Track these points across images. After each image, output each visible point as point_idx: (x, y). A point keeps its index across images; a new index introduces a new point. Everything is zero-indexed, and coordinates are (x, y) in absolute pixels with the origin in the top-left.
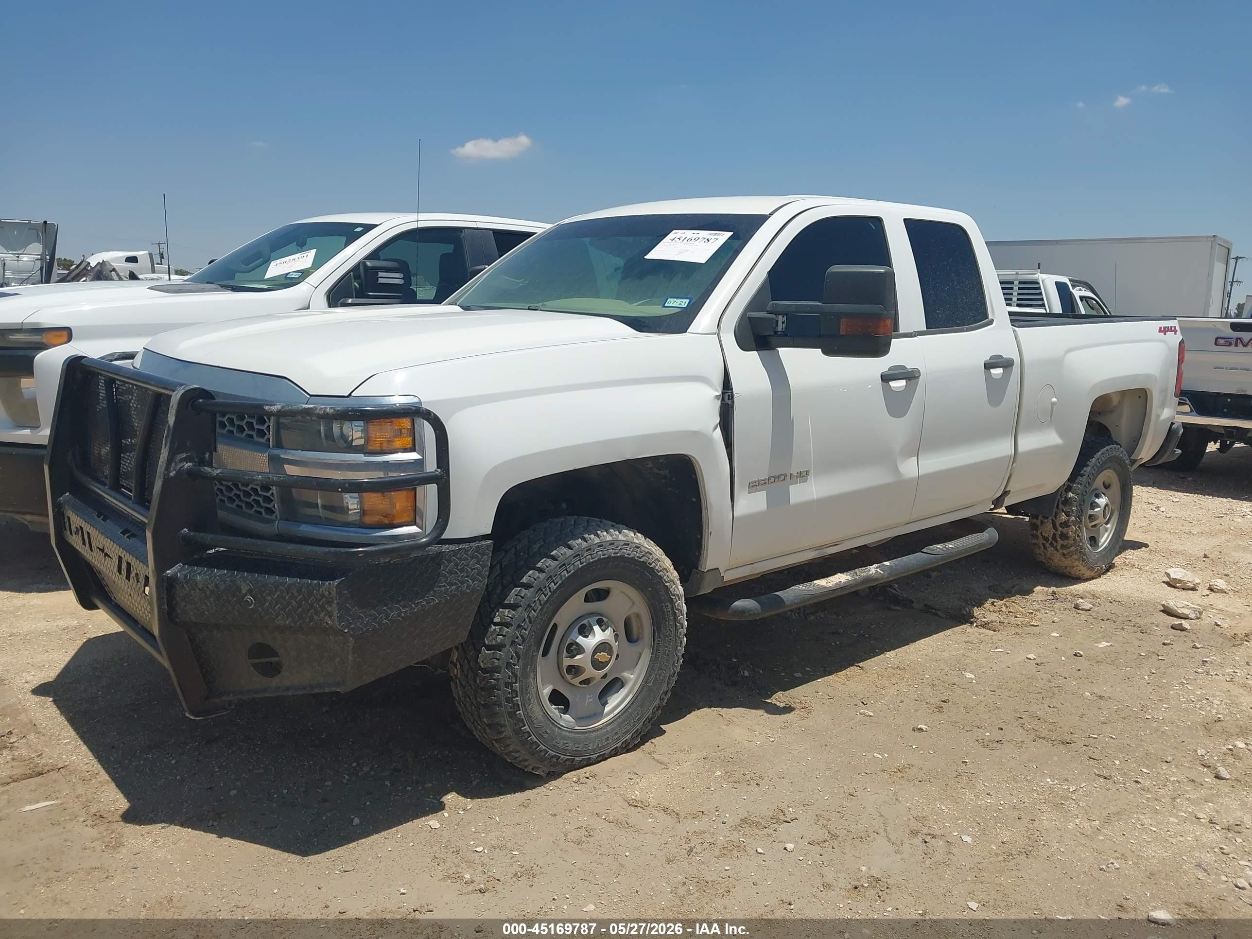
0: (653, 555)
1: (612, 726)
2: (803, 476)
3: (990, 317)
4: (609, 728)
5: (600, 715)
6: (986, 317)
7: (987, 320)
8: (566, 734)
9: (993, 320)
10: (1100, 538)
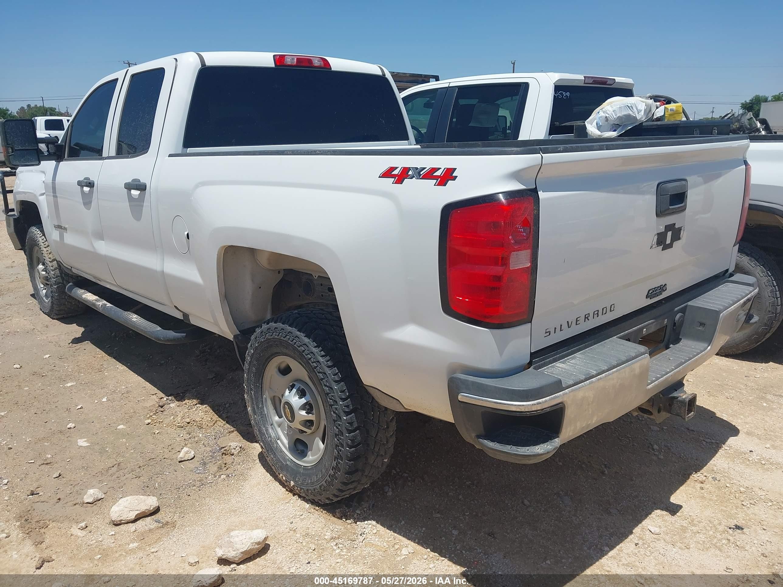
10: (310, 452)
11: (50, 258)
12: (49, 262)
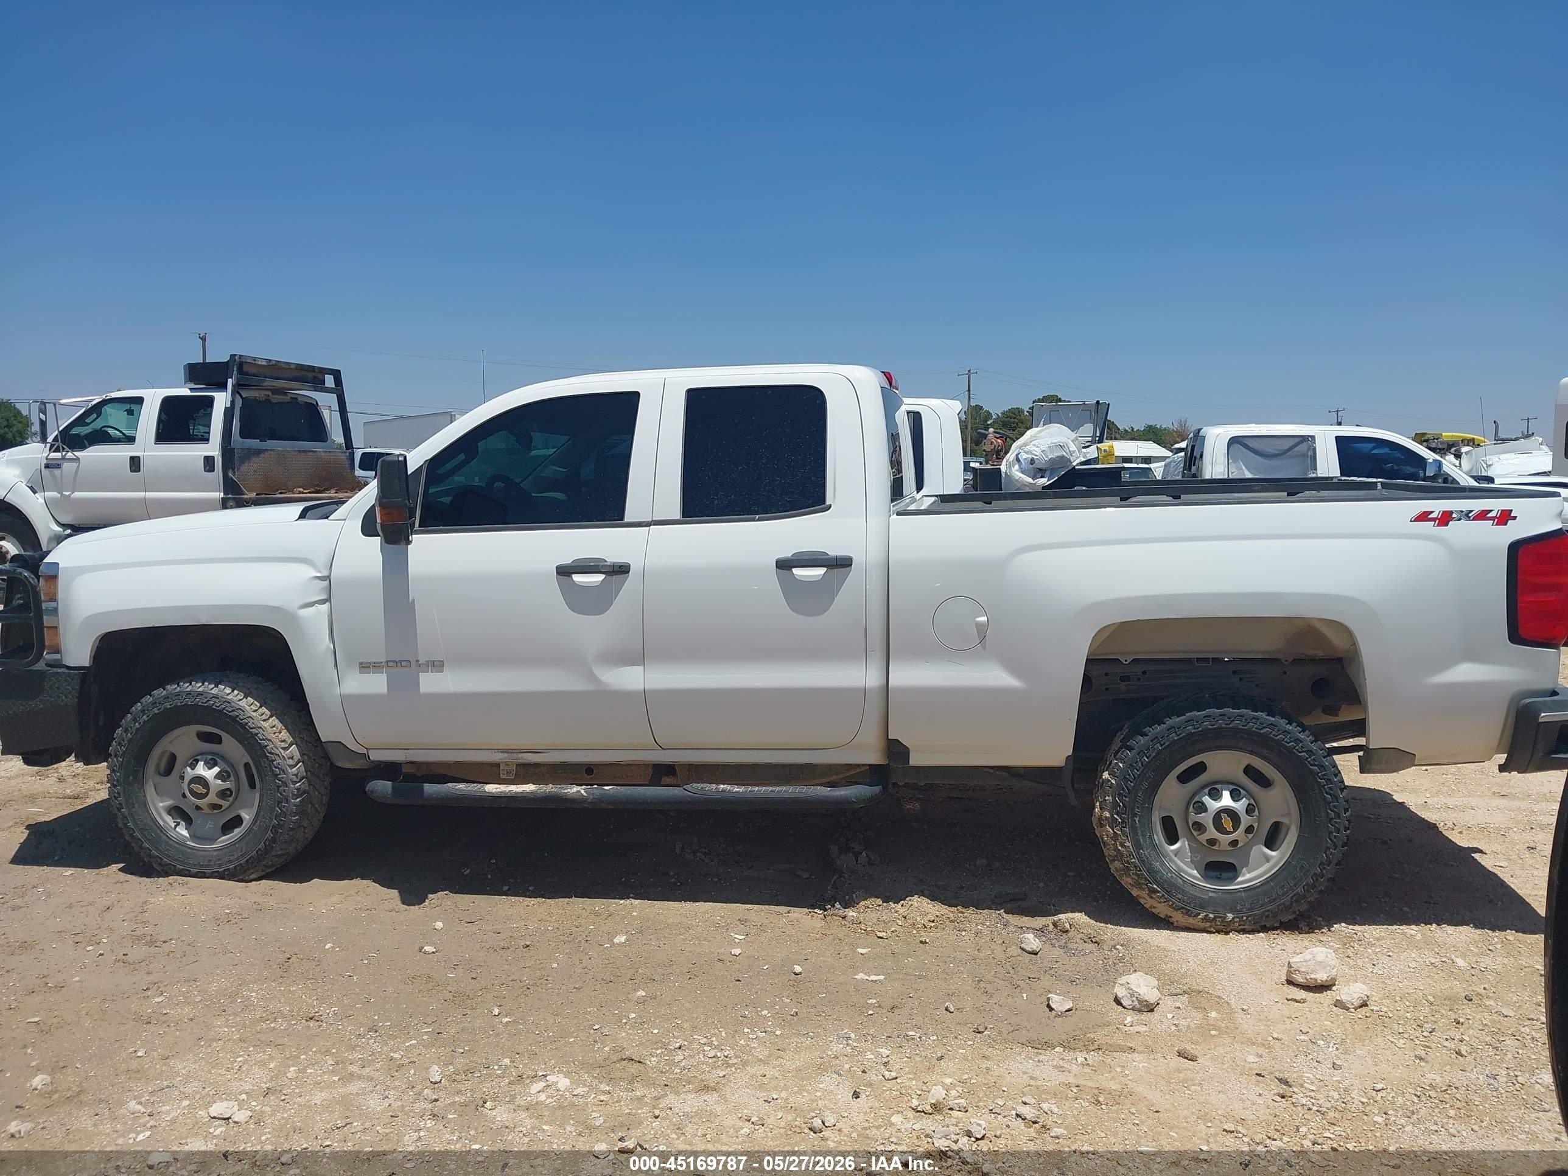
0: (246, 712)
1: (221, 853)
2: (437, 666)
3: (828, 503)
4: (215, 853)
5: (213, 840)
6: (824, 502)
7: (824, 505)
8: (174, 844)
9: (830, 506)
10: (1244, 869)
11: (284, 741)
12: (282, 751)
